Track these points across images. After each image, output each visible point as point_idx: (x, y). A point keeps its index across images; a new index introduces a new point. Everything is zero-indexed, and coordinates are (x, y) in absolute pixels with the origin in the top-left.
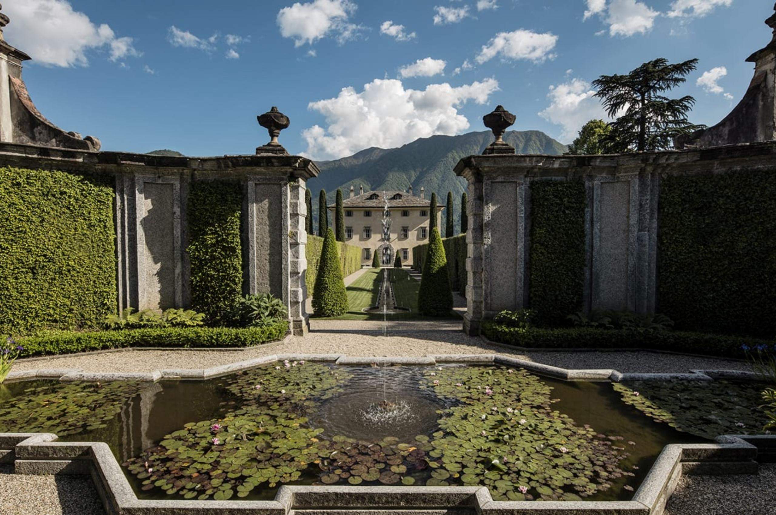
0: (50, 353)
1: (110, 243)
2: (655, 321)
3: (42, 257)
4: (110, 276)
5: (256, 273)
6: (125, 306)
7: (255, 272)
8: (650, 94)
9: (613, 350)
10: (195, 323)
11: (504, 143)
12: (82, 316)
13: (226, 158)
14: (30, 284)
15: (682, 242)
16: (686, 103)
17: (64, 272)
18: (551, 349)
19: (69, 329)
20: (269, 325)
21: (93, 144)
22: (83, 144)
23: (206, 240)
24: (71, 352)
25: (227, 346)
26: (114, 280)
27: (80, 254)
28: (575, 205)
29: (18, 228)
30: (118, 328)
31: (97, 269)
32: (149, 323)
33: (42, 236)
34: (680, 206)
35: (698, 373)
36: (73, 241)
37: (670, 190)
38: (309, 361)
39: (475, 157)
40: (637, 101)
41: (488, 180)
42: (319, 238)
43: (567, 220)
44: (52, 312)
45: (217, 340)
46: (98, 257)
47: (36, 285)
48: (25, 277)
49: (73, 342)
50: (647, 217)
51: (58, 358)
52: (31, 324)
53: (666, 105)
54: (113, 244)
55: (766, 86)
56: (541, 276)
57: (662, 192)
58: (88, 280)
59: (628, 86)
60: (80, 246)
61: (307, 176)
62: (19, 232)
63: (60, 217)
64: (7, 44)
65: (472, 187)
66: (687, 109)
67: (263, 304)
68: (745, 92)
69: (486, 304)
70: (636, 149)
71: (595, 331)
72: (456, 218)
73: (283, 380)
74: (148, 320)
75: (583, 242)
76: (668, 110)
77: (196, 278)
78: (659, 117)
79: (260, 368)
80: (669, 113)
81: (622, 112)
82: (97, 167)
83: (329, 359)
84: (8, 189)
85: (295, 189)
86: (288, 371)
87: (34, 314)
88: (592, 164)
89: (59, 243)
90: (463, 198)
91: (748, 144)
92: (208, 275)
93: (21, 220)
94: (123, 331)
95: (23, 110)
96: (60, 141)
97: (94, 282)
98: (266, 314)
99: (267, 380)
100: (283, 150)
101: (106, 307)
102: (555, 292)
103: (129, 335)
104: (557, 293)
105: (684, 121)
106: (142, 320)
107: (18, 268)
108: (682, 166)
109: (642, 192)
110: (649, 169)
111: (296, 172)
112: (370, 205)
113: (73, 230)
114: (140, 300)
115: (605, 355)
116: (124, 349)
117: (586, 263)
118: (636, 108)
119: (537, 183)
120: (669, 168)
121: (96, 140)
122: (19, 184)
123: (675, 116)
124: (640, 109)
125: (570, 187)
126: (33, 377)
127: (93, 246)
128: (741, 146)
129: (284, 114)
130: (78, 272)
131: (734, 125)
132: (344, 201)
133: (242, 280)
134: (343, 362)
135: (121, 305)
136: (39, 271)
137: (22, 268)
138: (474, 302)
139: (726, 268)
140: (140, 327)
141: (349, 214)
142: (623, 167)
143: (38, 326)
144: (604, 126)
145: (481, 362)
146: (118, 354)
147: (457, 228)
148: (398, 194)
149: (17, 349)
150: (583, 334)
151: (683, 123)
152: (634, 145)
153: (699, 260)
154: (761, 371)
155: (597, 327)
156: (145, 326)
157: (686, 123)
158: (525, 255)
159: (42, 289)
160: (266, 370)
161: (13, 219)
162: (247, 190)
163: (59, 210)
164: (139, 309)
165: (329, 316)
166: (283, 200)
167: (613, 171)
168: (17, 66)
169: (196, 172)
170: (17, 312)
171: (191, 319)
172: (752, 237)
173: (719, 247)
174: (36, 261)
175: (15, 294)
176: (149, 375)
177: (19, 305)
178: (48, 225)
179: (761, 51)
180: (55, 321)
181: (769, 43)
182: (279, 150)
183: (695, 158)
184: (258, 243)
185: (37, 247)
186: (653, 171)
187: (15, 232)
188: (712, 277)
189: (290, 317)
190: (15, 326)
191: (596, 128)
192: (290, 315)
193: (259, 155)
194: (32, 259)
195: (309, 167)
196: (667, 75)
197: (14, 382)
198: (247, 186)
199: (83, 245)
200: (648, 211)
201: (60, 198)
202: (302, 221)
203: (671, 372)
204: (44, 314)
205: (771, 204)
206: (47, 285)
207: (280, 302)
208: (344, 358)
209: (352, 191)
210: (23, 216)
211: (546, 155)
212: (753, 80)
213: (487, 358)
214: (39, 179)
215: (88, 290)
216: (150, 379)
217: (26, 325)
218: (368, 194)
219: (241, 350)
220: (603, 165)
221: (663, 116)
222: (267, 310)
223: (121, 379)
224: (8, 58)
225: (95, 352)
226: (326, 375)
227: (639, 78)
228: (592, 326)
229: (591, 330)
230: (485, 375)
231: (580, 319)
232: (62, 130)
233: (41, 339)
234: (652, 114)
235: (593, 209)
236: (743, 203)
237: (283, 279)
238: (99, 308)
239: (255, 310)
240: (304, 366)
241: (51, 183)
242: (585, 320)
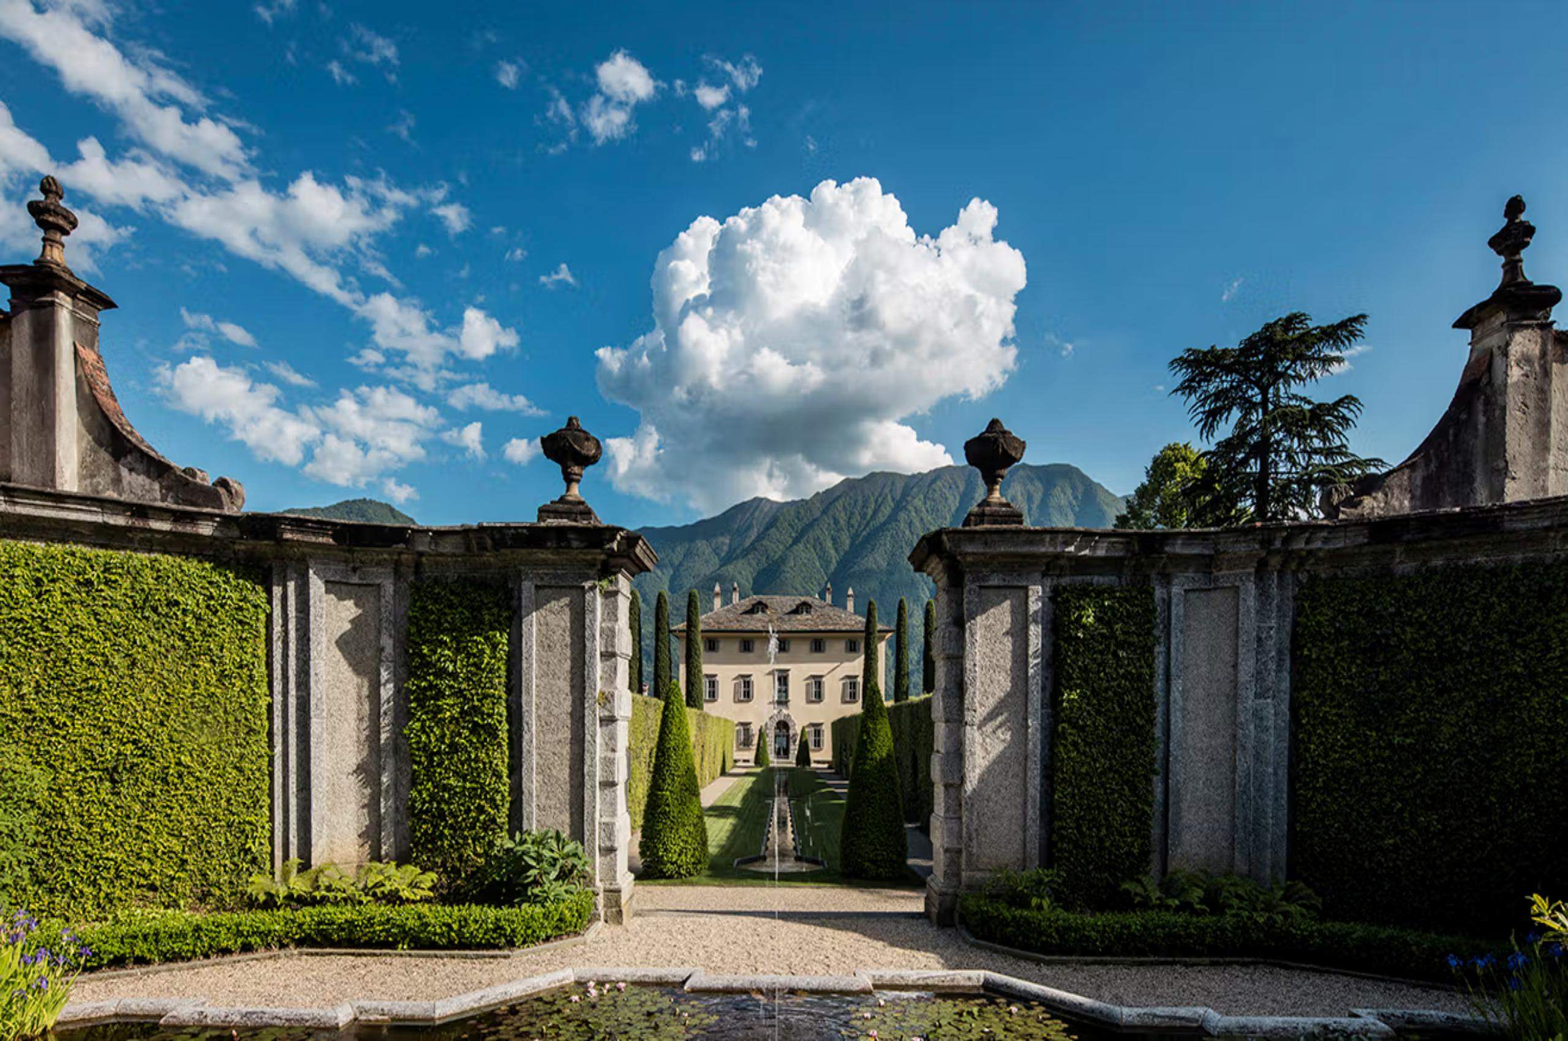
0: (141, 961)
1: (260, 714)
2: (1286, 898)
3: (130, 746)
4: (258, 788)
5: (535, 785)
6: (286, 857)
7: (532, 782)
8: (1278, 389)
9: (1207, 960)
10: (420, 893)
11: (1004, 500)
12: (204, 875)
13: (481, 529)
14: (106, 805)
15: (1335, 723)
16: (1345, 411)
17: (170, 779)
18: (1090, 959)
19: (179, 907)
20: (557, 899)
21: (229, 492)
22: (210, 495)
23: (440, 710)
24: (183, 959)
25: (479, 946)
26: (265, 798)
27: (203, 740)
28: (1135, 639)
29: (86, 680)
30: (270, 903)
31: (234, 772)
32: (331, 895)
33: (131, 699)
34: (1332, 643)
35: (1367, 1018)
36: (189, 709)
37: (1313, 609)
38: (634, 983)
39: (948, 532)
40: (1254, 406)
41: (973, 581)
42: (654, 700)
43: (1122, 671)
44: (146, 866)
45: (459, 933)
46: (237, 745)
47: (117, 807)
48: (97, 790)
49: (185, 936)
50: (1272, 666)
51: (157, 972)
52: (107, 895)
53: (1308, 415)
54: (264, 717)
55: (1490, 383)
56: (1073, 796)
57: (1299, 611)
58: (217, 796)
59: (1237, 372)
60: (204, 722)
61: (634, 569)
62: (87, 689)
63: (166, 657)
64: (72, 275)
65: (943, 598)
66: (1348, 424)
67: (546, 853)
68: (1453, 396)
69: (970, 854)
70: (1252, 509)
71: (1173, 919)
72: (914, 655)
73: (584, 1028)
74: (329, 889)
75: (1151, 721)
76: (1311, 425)
77: (420, 793)
78: (1296, 440)
79: (540, 999)
80: (1314, 433)
81: (1225, 429)
82: (237, 547)
83: (671, 979)
84: (68, 595)
85: (611, 595)
86: (594, 1006)
87: (112, 871)
88: (1167, 549)
89: (163, 714)
90: (928, 613)
91: (1457, 509)
92: (445, 788)
93: (92, 664)
94: (281, 912)
95: (99, 417)
96: (169, 489)
97: (229, 800)
98: (554, 875)
99: (554, 1026)
100: (587, 513)
101: (249, 857)
102: (1099, 831)
103: (293, 921)
104: (1104, 832)
105: (1341, 450)
106: (318, 888)
107: (84, 770)
108: (1336, 556)
109: (1262, 612)
110: (1275, 561)
111: (613, 561)
112: (750, 627)
113: (190, 686)
114: (313, 842)
115: (1191, 973)
116: (282, 953)
117: (1156, 766)
118: (1251, 421)
119: (1065, 588)
120: (1312, 561)
121: (236, 485)
122: (89, 583)
123: (1325, 439)
124: (1260, 422)
125: (1126, 600)
126: (109, 1017)
127: (227, 722)
128: (1447, 514)
129: (592, 434)
130: (198, 779)
131: (1432, 466)
132: (703, 617)
133: (509, 799)
134: (698, 985)
135: (279, 853)
136: (125, 778)
137: (93, 769)
138: (946, 851)
139: (1418, 781)
140: (314, 902)
141: (712, 646)
142: (1226, 557)
143: (120, 900)
144: (1193, 458)
145: (958, 987)
146: (270, 963)
147: (917, 678)
148: (805, 604)
149: (81, 955)
150: (1150, 924)
151: (1341, 453)
152: (1249, 502)
153: (1368, 764)
154: (1483, 1014)
155: (1178, 910)
156: (323, 901)
157: (1346, 455)
158: (1043, 748)
159: (128, 817)
160: (553, 1003)
161: (78, 662)
162: (520, 599)
163: (164, 642)
164: (313, 862)
165: (671, 877)
166: (587, 621)
167: (1207, 565)
168: (89, 322)
169: (424, 559)
170: (81, 869)
171: (410, 885)
172: (1467, 715)
173: (1406, 736)
174: (119, 754)
175: (76, 827)
176: (330, 1013)
177: (85, 852)
178: (142, 675)
179: (1482, 306)
180: (153, 888)
181: (1496, 287)
182: (581, 513)
183: (1361, 540)
184: (539, 716)
185: (122, 724)
186: (1282, 566)
187: (80, 691)
188: (1393, 801)
189: (598, 883)
190: (75, 898)
191: (1177, 461)
192: (598, 878)
193: (542, 524)
194: (111, 749)
195: (638, 550)
196: (1309, 348)
197: (71, 1027)
198: (520, 591)
199: (209, 718)
200: (1273, 653)
201: (166, 615)
202: (623, 667)
203: (1315, 1016)
204: (132, 873)
205: (1502, 643)
206: (137, 807)
207: (580, 848)
208: (700, 979)
209: (717, 594)
210: (95, 654)
211: (1081, 529)
212: (1467, 368)
213: (969, 979)
214: (129, 572)
215: (215, 820)
216: (333, 1023)
217: (96, 897)
218: (747, 603)
219: (506, 957)
220: (1187, 551)
221: (1302, 438)
222: (554, 865)
223: (277, 1022)
224: (74, 306)
225: (228, 958)
226: (666, 1016)
227: (1256, 355)
228: (1168, 908)
229: (1167, 917)
230: (965, 1017)
231: (1146, 890)
232: (173, 464)
233: (124, 929)
234: (1281, 435)
235: (1169, 648)
236: (1450, 639)
237: (586, 798)
238: (236, 859)
239: (532, 867)
240: (624, 996)
241: (151, 581)
242: (1155, 894)
